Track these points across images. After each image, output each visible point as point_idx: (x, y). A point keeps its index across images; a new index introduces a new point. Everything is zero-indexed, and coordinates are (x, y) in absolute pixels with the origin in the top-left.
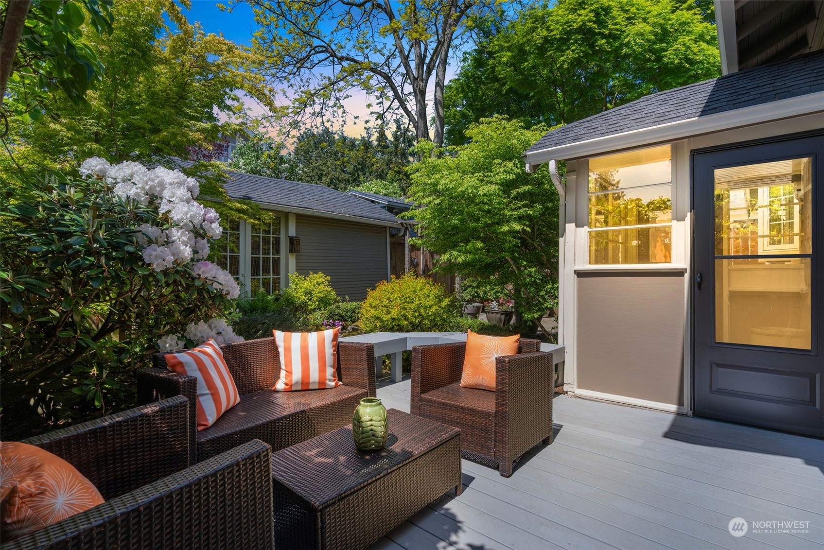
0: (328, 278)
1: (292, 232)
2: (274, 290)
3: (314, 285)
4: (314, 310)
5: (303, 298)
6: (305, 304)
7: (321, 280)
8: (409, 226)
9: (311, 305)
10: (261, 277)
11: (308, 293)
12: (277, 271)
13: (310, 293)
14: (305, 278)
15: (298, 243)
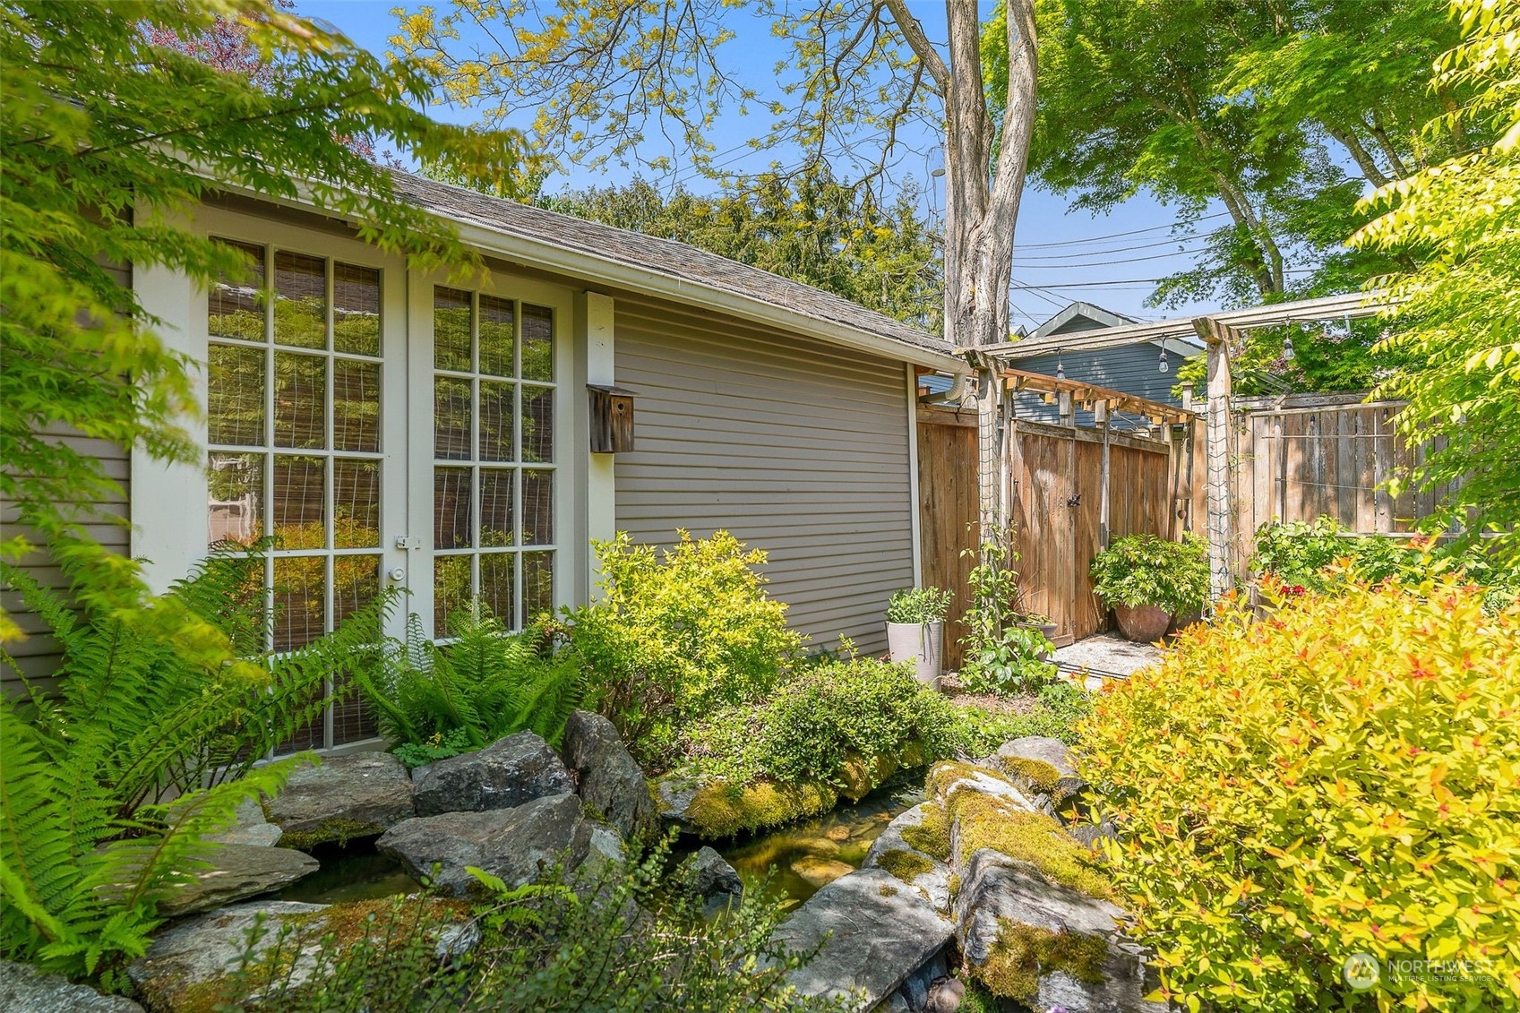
0: (758, 556)
1: (602, 370)
2: (532, 607)
3: (707, 592)
4: (706, 705)
5: (660, 649)
6: (669, 678)
7: (727, 568)
8: (992, 363)
9: (695, 681)
10: (477, 550)
11: (681, 624)
12: (539, 526)
13: (693, 628)
14: (660, 558)
15: (628, 413)
